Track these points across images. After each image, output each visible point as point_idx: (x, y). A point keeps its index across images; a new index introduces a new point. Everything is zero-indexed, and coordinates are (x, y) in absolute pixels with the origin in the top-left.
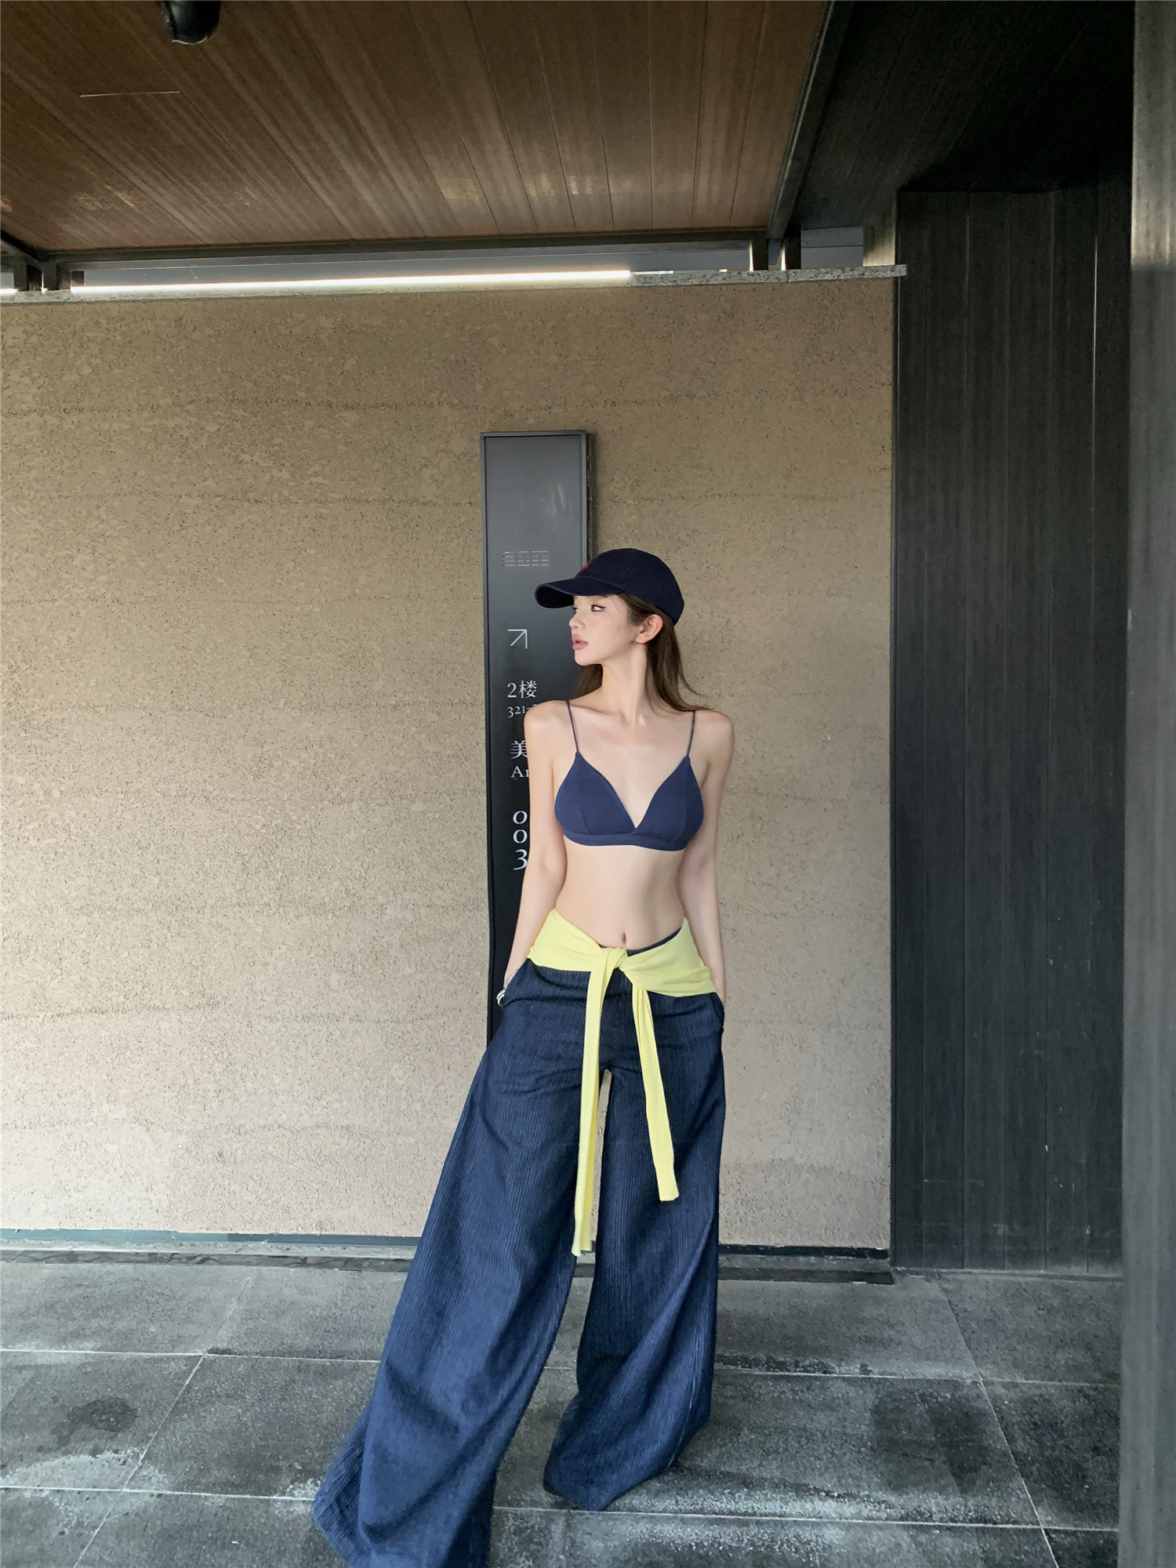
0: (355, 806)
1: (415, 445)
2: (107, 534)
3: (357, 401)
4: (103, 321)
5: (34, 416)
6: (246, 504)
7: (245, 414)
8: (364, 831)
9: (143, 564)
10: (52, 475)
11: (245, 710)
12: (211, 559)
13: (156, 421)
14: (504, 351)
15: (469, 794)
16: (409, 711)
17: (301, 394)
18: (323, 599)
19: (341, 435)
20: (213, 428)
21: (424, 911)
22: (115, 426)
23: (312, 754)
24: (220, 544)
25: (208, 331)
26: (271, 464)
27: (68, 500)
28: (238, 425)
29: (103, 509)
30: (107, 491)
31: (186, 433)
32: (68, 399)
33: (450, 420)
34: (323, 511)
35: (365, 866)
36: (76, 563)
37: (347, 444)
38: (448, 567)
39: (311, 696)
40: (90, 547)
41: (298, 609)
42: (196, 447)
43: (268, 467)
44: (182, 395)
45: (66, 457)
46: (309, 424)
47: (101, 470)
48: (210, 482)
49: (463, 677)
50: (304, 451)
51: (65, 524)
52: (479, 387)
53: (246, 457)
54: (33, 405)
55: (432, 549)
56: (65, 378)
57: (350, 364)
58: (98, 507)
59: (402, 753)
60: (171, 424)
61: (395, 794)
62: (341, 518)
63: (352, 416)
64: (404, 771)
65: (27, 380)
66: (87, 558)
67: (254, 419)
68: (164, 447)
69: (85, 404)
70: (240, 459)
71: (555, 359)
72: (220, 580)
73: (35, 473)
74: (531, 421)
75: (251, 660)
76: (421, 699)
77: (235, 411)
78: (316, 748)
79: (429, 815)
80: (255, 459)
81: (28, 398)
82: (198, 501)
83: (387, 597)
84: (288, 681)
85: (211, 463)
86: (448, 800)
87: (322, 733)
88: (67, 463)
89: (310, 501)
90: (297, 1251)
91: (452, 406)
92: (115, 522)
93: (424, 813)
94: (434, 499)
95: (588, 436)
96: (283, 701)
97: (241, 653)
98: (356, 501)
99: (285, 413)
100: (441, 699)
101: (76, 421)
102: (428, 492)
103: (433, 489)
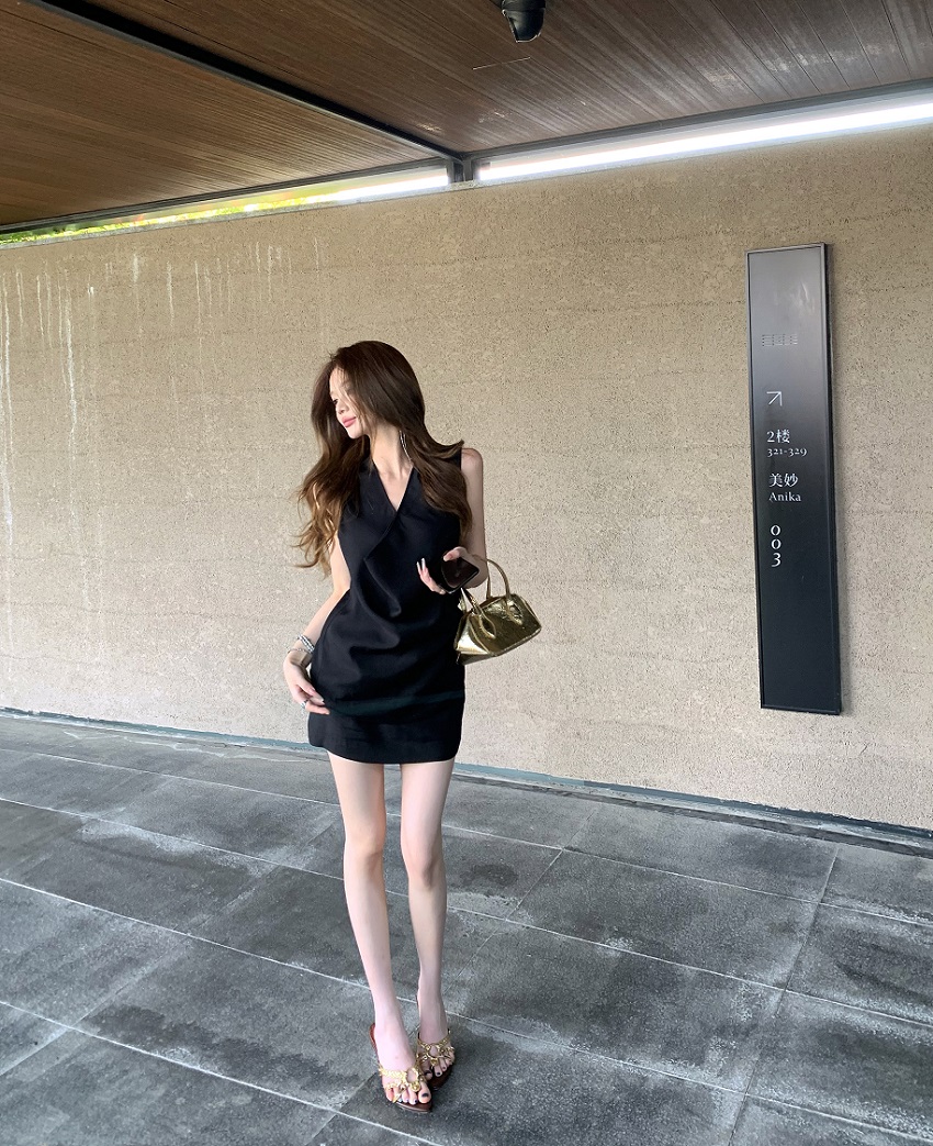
0: (661, 519)
1: (700, 263)
2: (502, 338)
3: (660, 236)
4: (497, 198)
5: (458, 264)
6: (588, 313)
7: (587, 252)
8: (668, 537)
9: (524, 356)
10: (469, 301)
11: (588, 452)
13: (531, 261)
14: (763, 190)
15: (742, 511)
16: (698, 452)
17: (622, 235)
18: (638, 375)
19: (649, 261)
20: (566, 263)
21: (711, 591)
22: (506, 266)
25: (562, 198)
26: (603, 284)
28: (582, 260)
29: (499, 321)
30: (502, 310)
31: (549, 268)
32: (478, 251)
33: (724, 243)
34: (638, 314)
36: (484, 357)
37: (654, 267)
38: (724, 348)
39: (631, 442)
40: (492, 347)
41: (621, 382)
42: (556, 277)
43: (602, 287)
44: (547, 243)
45: (478, 289)
46: (628, 255)
47: (498, 296)
48: (564, 300)
49: (737, 427)
50: (624, 274)
51: (477, 332)
52: (745, 218)
53: (587, 281)
54: (457, 257)
55: (712, 336)
56: (476, 238)
57: (655, 211)
58: (497, 321)
59: (693, 482)
60: (540, 262)
61: (689, 511)
62: (649, 319)
63: (656, 247)
64: (695, 495)
65: (453, 241)
66: (491, 354)
67: (592, 255)
68: (536, 278)
69: (488, 253)
70: (584, 282)
72: (571, 365)
73: (459, 300)
74: (784, 239)
75: (591, 418)
76: (706, 443)
77: (580, 251)
78: (635, 478)
79: (714, 527)
80: (593, 282)
81: (454, 252)
82: (558, 313)
83: (681, 372)
84: (616, 432)
85: (565, 287)
86: (727, 516)
87: (637, 468)
88: (478, 293)
89: (629, 308)
90: (629, 797)
91: (725, 233)
92: (507, 329)
94: (714, 300)
95: (826, 246)
96: (612, 446)
97: (586, 414)
98: (660, 306)
99: (612, 249)
100: (720, 443)
101: (483, 265)
102: (709, 295)
103: (713, 293)
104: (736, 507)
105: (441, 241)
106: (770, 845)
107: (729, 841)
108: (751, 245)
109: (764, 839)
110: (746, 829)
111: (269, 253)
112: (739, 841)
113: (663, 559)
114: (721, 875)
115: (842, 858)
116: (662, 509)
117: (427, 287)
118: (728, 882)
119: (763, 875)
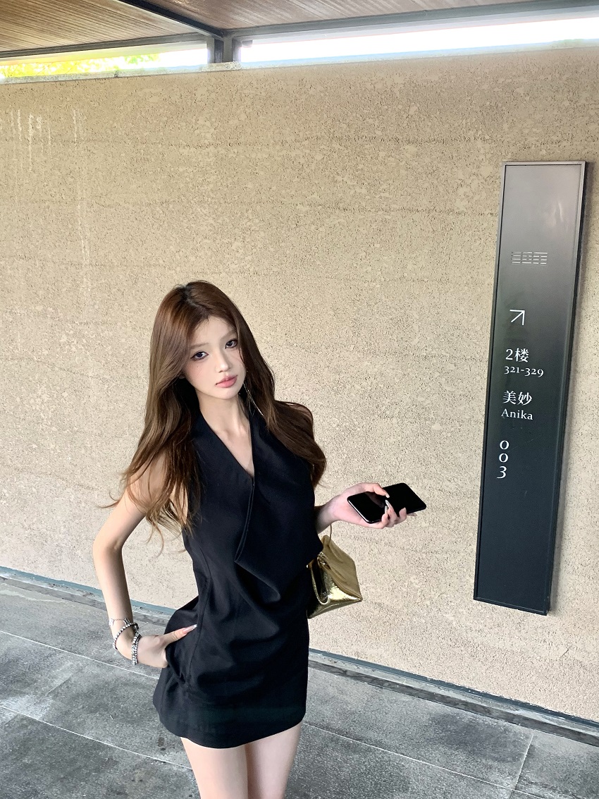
0: (394, 420)
1: (455, 170)
2: (253, 228)
3: (417, 137)
4: (254, 83)
5: (212, 148)
6: (337, 211)
7: (341, 148)
8: (400, 438)
9: (272, 250)
10: (221, 188)
11: (329, 350)
12: (313, 248)
13: (284, 152)
14: (527, 98)
15: (472, 422)
16: (435, 361)
17: (379, 133)
18: (383, 280)
19: (404, 162)
20: (319, 157)
21: (436, 493)
22: (259, 156)
23: (369, 383)
24: (319, 238)
25: (320, 88)
26: (355, 183)
27: (230, 205)
28: (335, 155)
29: (250, 211)
30: (253, 200)
31: (302, 161)
32: (232, 136)
33: (482, 151)
34: (387, 217)
35: (399, 459)
36: (233, 247)
37: (407, 169)
38: (471, 260)
39: (371, 344)
40: (242, 237)
41: (366, 285)
42: (308, 171)
43: (353, 186)
44: (301, 134)
45: (230, 176)
46: (382, 154)
47: (250, 185)
48: (315, 196)
49: (475, 341)
50: (377, 174)
51: (228, 221)
52: (506, 126)
53: (339, 178)
54: (211, 141)
55: (460, 247)
56: (231, 122)
57: (413, 110)
58: (247, 211)
59: (429, 390)
60: (293, 154)
61: (422, 416)
62: (399, 223)
63: (412, 149)
64: (428, 402)
65: (208, 124)
66: (240, 244)
67: (346, 151)
68: (288, 171)
69: (242, 140)
70: (335, 179)
71: (567, 103)
72: (318, 263)
73: (211, 186)
74: (544, 152)
75: (334, 318)
76: (444, 354)
77: (334, 145)
78: (372, 379)
79: (444, 433)
80: (345, 179)
81: (209, 136)
82: (308, 208)
83: (426, 280)
84: (357, 333)
85: (317, 182)
86: (458, 425)
87: (376, 370)
88: (230, 180)
89: (379, 210)
90: (341, 665)
91: (484, 140)
92: (257, 221)
93: (441, 432)
94: (465, 210)
95: (587, 164)
96: (353, 346)
97: (329, 313)
98: (411, 210)
99: (367, 146)
100: (458, 355)
101: (236, 151)
102: (461, 205)
103: (465, 203)
104: (468, 417)
105: (196, 124)
106: (470, 727)
107: (433, 719)
108: (509, 156)
109: (465, 720)
110: (449, 710)
111: (30, 122)
112: (441, 721)
113: (393, 458)
114: (423, 753)
115: (537, 745)
116: (397, 412)
117: (181, 170)
118: (430, 761)
119: (462, 757)
